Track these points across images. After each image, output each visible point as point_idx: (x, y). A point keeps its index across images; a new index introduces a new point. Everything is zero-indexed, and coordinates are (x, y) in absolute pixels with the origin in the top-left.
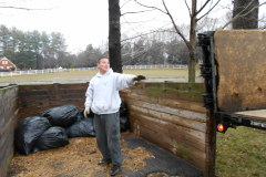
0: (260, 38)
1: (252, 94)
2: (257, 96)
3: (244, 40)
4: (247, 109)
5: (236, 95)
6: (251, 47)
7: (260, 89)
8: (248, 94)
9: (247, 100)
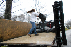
0: (8, 22)
1: (6, 36)
2: (7, 37)
3: (4, 22)
4: (5, 41)
5: (1, 37)
6: (6, 24)
7: (8, 35)
8: (5, 36)
9: (5, 38)
